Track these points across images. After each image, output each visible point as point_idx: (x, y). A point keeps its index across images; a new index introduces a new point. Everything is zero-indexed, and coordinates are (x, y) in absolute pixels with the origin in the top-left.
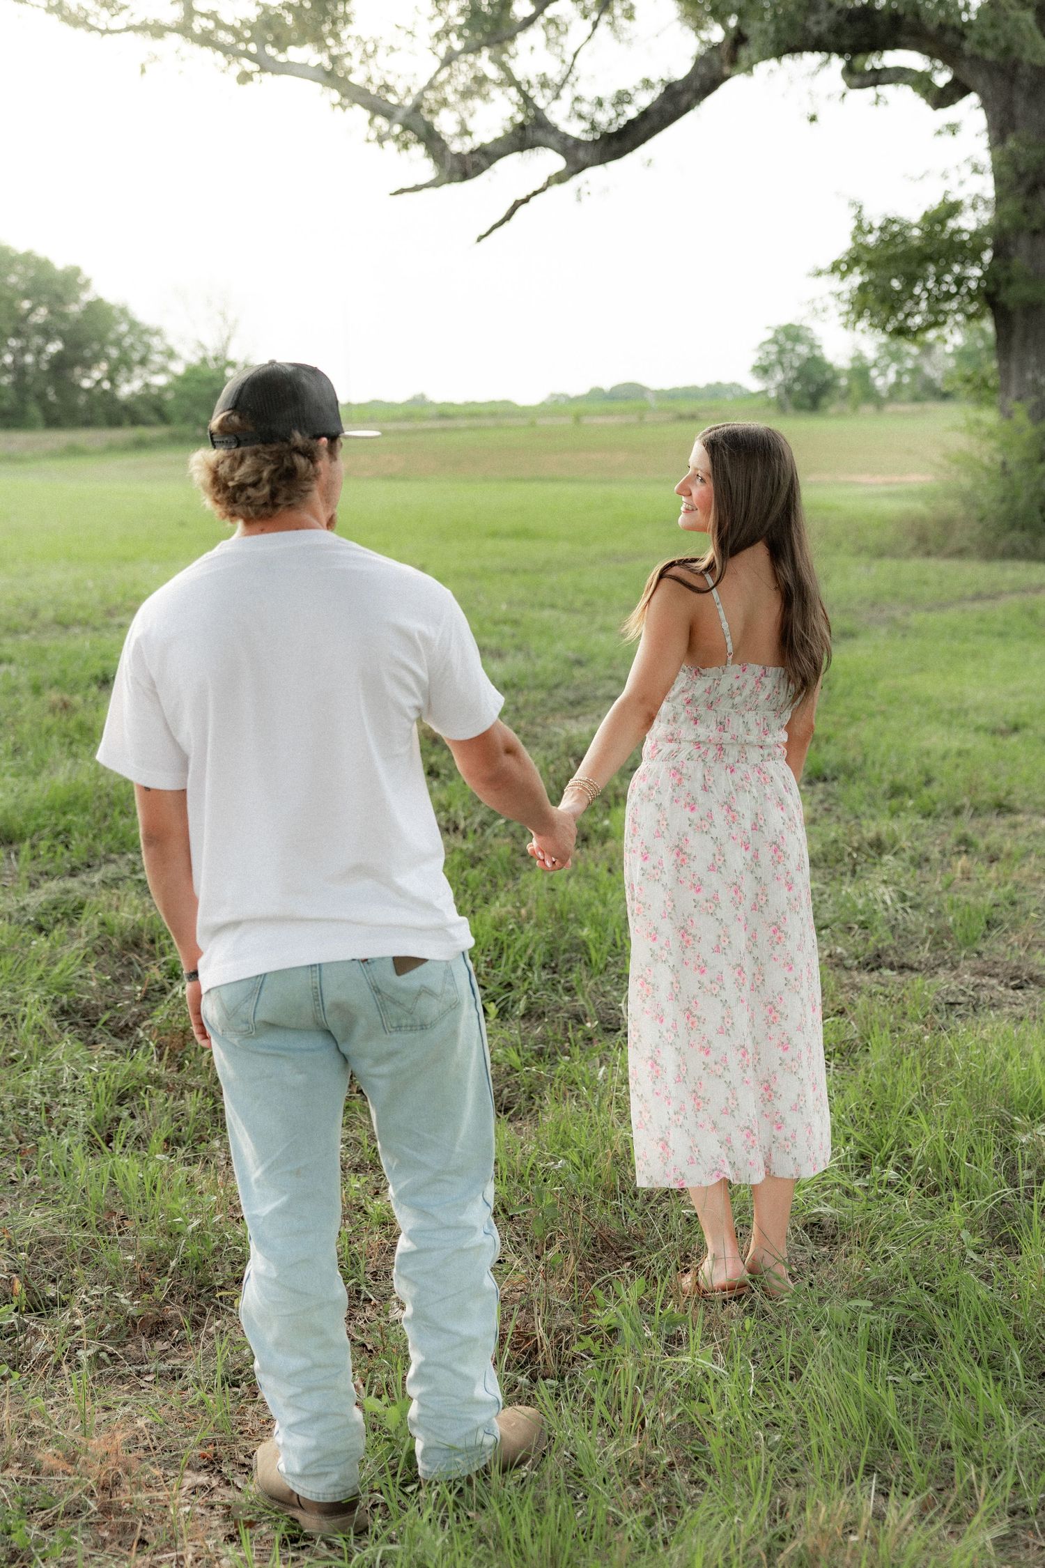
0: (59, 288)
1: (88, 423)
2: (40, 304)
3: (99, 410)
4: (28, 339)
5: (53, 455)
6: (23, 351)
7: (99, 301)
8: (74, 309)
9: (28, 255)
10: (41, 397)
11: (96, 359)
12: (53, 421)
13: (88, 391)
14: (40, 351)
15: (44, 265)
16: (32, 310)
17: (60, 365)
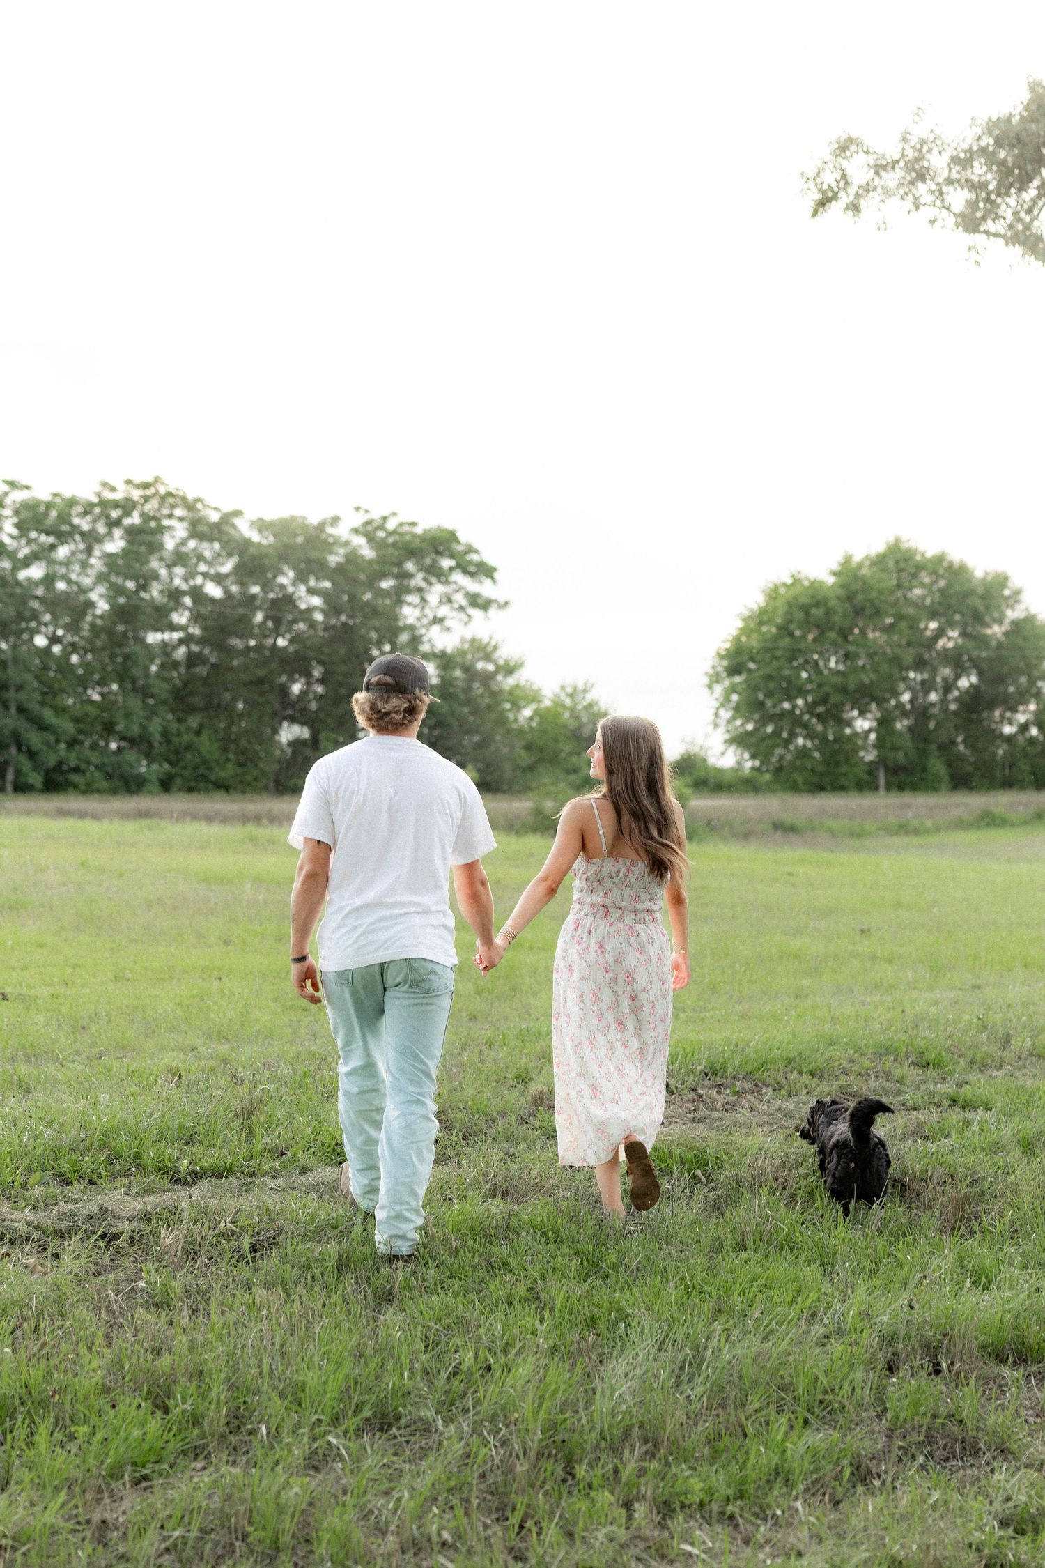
0: (976, 602)
1: (1008, 784)
2: (952, 625)
3: (1024, 765)
4: (934, 671)
5: (961, 825)
6: (927, 686)
7: (1030, 619)
8: (996, 630)
9: (940, 559)
10: (947, 746)
11: (1022, 698)
12: (960, 781)
13: (1010, 739)
14: (948, 687)
15: (958, 573)
16: (940, 633)
17: (975, 704)
